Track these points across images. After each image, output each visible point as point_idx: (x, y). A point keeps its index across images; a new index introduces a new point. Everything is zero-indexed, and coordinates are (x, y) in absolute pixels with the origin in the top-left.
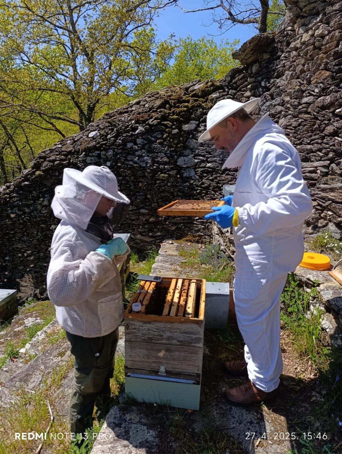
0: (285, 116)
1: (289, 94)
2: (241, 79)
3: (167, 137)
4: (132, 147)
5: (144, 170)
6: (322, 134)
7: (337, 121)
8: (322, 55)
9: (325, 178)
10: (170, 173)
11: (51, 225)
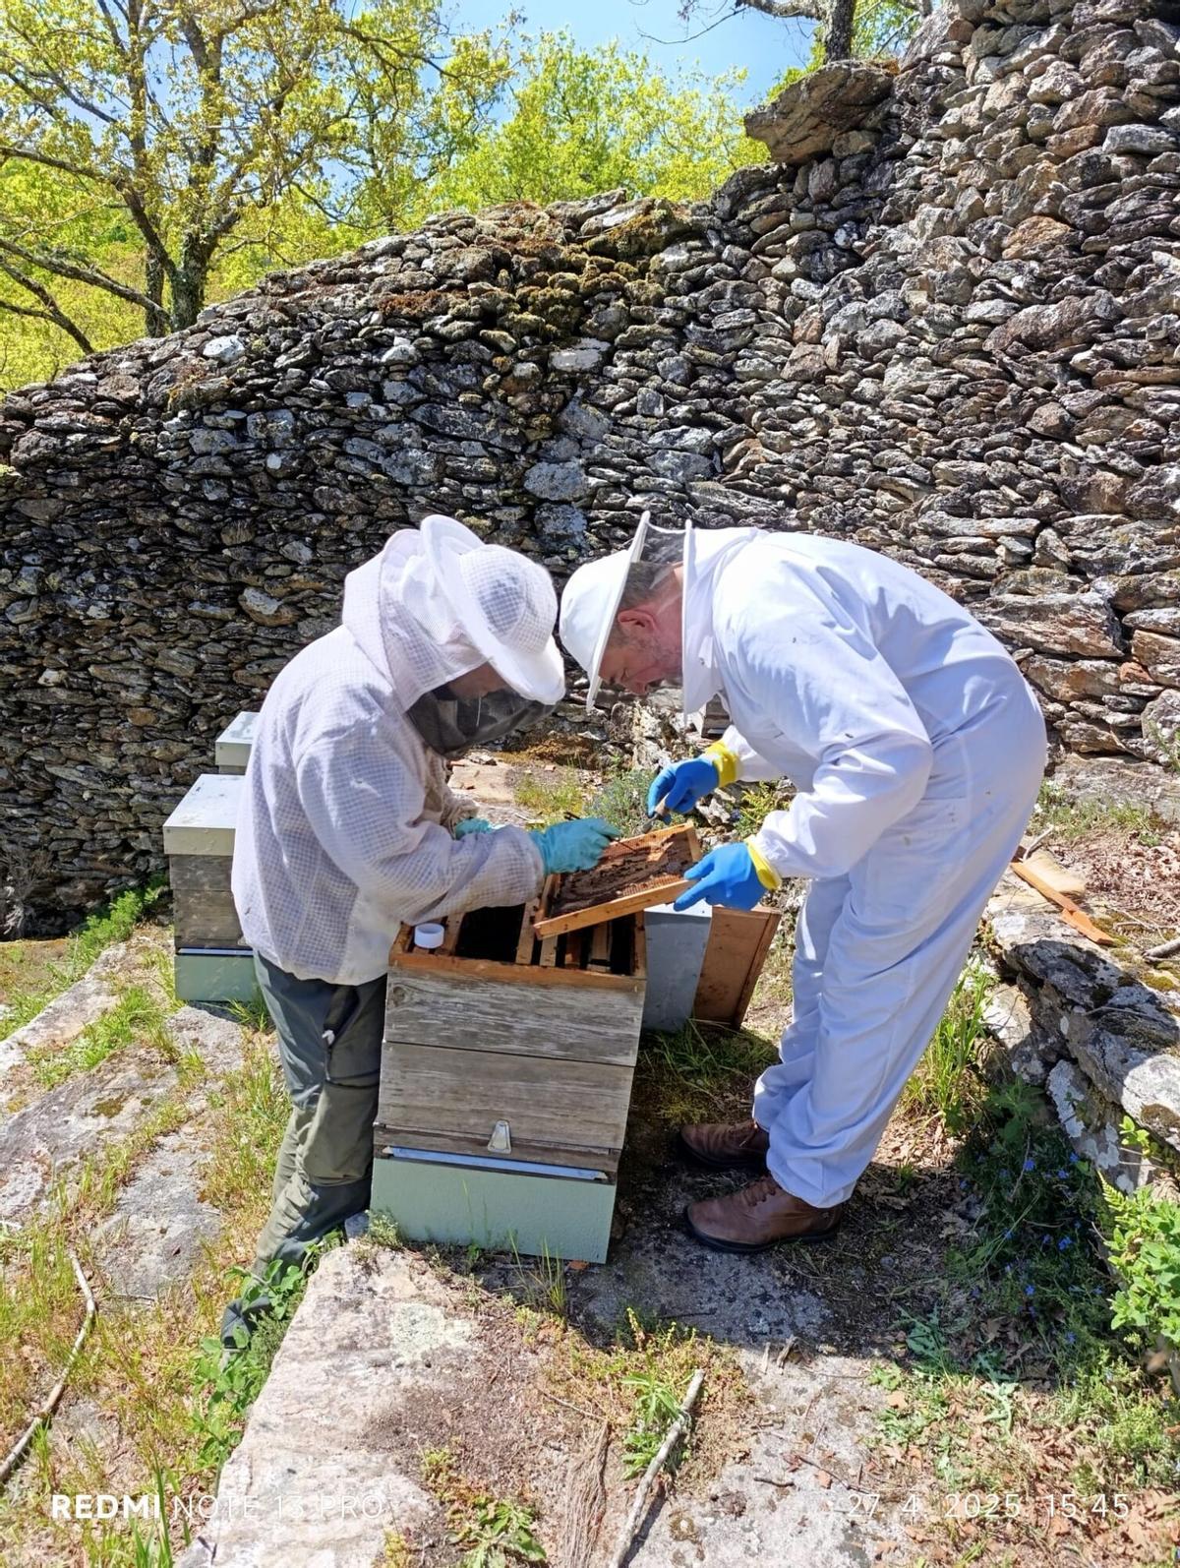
0: (908, 357)
1: (926, 285)
2: (767, 212)
3: (495, 387)
4: (364, 411)
5: (405, 495)
6: (1023, 430)
7: (1074, 390)
8: (1045, 164)
9: (1019, 574)
10: (498, 514)
11: (42, 669)
